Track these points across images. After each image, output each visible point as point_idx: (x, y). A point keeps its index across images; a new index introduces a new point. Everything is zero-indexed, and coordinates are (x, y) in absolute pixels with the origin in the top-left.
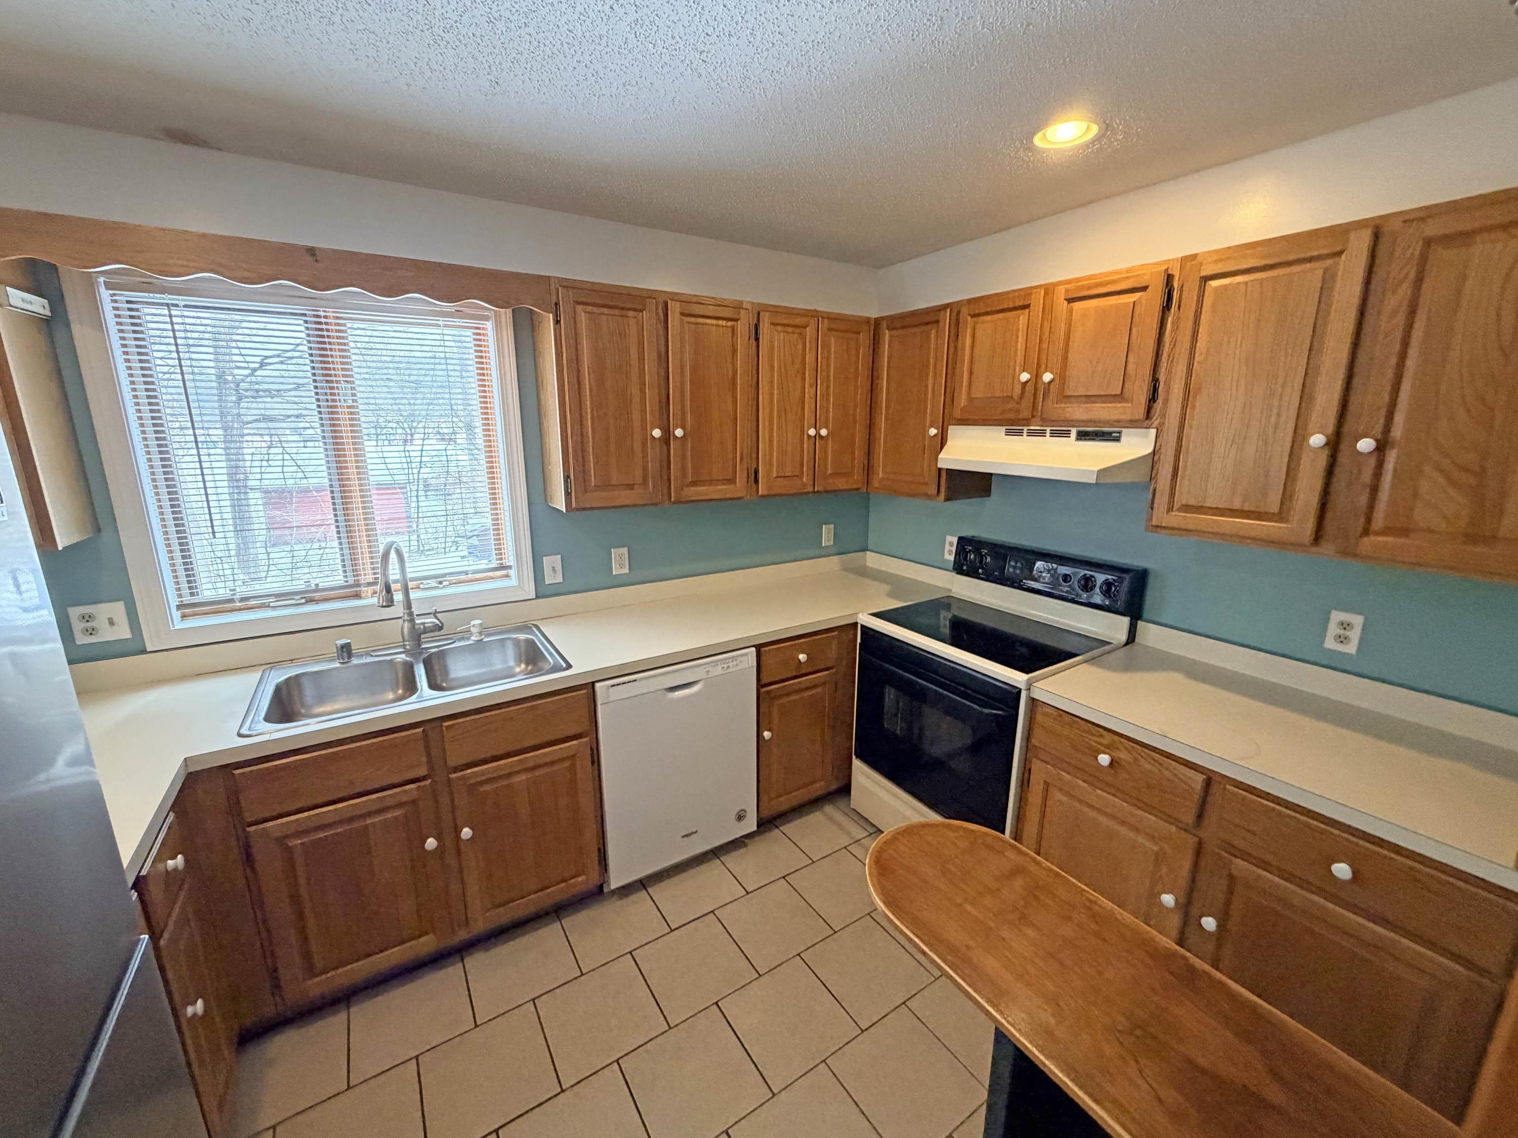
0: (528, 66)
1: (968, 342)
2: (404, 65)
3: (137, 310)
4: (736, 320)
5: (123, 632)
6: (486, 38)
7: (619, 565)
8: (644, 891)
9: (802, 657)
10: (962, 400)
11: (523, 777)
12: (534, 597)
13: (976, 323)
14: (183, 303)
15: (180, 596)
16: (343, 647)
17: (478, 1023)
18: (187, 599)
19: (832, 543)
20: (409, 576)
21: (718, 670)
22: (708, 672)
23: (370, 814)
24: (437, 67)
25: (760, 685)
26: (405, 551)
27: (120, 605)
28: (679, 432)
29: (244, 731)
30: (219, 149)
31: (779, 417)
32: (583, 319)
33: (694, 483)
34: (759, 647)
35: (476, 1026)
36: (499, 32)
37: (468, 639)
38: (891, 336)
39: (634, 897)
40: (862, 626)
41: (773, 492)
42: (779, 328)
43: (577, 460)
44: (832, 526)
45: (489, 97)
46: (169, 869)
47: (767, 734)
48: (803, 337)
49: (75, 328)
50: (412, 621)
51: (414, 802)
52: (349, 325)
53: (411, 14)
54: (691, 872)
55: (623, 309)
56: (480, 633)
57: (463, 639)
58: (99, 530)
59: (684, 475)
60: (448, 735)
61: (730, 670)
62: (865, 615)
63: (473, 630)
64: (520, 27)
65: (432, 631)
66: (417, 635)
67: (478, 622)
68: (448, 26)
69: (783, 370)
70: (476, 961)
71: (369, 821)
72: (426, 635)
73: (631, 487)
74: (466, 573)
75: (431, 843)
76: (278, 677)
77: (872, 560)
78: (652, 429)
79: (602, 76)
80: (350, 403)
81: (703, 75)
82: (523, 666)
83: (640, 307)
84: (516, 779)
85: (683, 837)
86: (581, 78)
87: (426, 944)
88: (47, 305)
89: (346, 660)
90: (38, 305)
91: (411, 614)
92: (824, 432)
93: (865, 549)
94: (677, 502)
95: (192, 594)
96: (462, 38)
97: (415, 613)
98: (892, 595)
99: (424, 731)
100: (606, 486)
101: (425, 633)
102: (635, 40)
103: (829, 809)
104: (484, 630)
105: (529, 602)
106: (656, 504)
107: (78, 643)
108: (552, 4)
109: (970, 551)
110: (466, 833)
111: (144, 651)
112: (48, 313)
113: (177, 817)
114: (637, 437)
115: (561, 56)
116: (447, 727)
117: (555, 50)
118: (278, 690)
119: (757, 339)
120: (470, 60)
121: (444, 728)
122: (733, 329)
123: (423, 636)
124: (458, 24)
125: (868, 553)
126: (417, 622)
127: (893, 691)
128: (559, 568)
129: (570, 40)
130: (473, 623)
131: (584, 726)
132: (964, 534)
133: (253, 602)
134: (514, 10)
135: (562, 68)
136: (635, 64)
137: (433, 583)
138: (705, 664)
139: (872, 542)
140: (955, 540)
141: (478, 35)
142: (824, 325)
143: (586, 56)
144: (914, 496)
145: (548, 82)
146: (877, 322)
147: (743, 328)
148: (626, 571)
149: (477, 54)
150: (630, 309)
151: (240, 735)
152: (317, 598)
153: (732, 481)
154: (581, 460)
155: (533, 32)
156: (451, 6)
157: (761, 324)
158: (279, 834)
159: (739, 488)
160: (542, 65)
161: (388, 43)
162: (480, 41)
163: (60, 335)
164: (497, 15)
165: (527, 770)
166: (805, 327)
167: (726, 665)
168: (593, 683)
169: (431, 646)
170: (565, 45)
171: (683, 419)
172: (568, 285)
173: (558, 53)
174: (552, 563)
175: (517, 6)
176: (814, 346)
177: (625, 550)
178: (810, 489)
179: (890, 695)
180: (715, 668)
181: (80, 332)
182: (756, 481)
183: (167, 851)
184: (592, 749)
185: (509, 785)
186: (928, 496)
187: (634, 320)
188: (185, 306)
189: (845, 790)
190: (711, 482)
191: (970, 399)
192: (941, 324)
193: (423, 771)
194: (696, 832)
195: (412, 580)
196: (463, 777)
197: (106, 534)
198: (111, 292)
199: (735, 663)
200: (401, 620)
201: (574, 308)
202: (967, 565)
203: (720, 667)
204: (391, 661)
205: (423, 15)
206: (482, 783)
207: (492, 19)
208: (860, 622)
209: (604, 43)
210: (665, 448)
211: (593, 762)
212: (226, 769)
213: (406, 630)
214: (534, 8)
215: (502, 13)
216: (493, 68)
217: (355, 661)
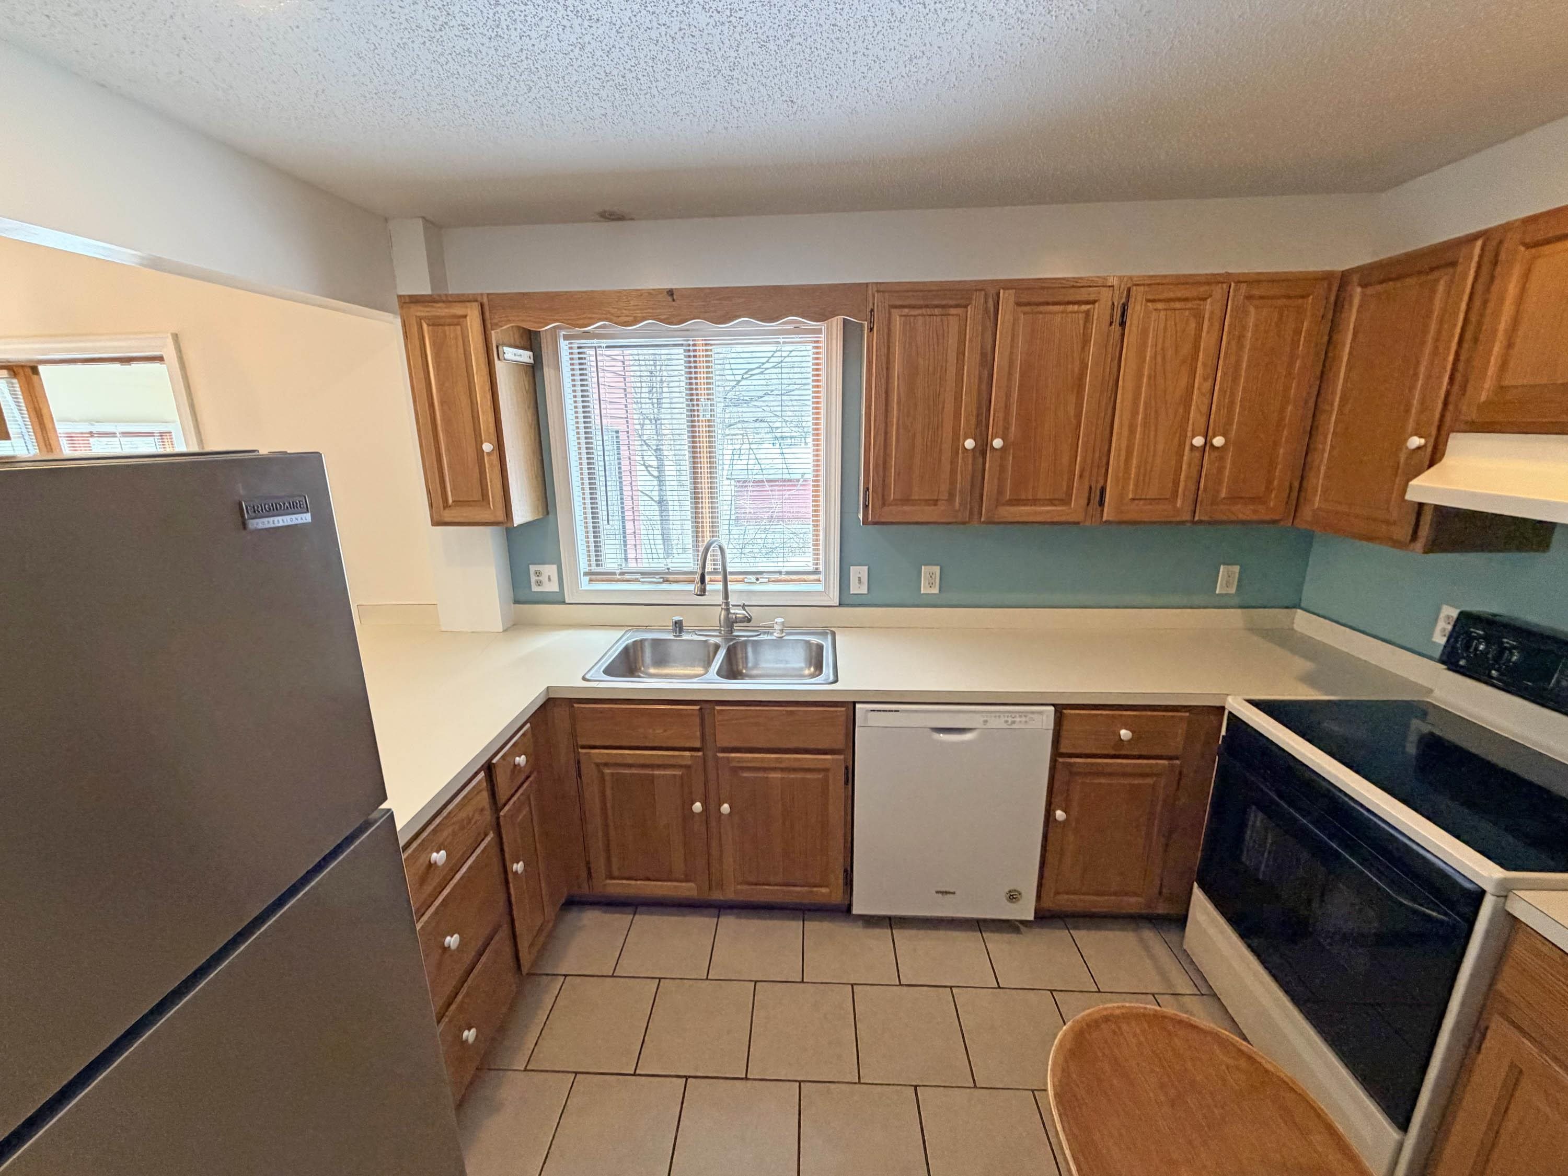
0: (812, 75)
1: (1512, 289)
2: (715, 112)
3: (584, 353)
4: (1093, 302)
5: (553, 587)
6: (765, 63)
7: (929, 586)
8: (889, 931)
9: (1125, 734)
10: (1484, 390)
11: (778, 775)
12: (838, 604)
13: (1535, 258)
14: (605, 345)
15: (590, 565)
16: (676, 623)
17: (709, 977)
18: (594, 569)
19: (1233, 590)
20: (729, 570)
21: (997, 723)
22: (986, 722)
23: (659, 767)
24: (740, 105)
25: (1056, 753)
26: (725, 546)
27: (555, 567)
28: (998, 443)
29: (588, 677)
30: (632, 219)
31: (1145, 424)
32: (897, 321)
33: (1012, 502)
34: (1060, 710)
35: (707, 979)
36: (773, 52)
37: (772, 634)
38: (1364, 295)
39: (877, 931)
40: (1230, 713)
41: (1126, 517)
42: (1160, 306)
43: (877, 474)
44: (1237, 569)
45: (792, 117)
46: (516, 763)
47: (1060, 815)
48: (1199, 316)
49: (546, 369)
50: (728, 610)
51: (688, 767)
52: (716, 350)
53: (701, 65)
54: (941, 933)
55: (943, 307)
56: (782, 631)
57: (768, 633)
58: (548, 513)
59: (1001, 492)
60: (719, 718)
61: (1014, 726)
62: (1240, 699)
63: (776, 627)
64: (788, 41)
65: (741, 622)
66: (730, 623)
67: (780, 620)
68: (732, 64)
69: (1159, 359)
70: (729, 922)
71: (656, 772)
72: (737, 624)
73: (935, 502)
74: (780, 573)
75: (698, 807)
76: (630, 638)
77: (1303, 622)
78: (965, 438)
79: (884, 59)
80: (708, 417)
81: (996, 16)
82: (812, 669)
83: (963, 302)
84: (773, 775)
85: (938, 892)
86: (865, 69)
87: (688, 890)
88: (532, 357)
89: (678, 634)
90: (526, 356)
91: (727, 604)
92: (1218, 441)
93: (1297, 606)
94: (990, 522)
95: (597, 565)
96: (746, 71)
97: (731, 603)
98: (1309, 680)
99: (701, 709)
100: (906, 500)
101: (736, 622)
102: (901, 7)
103: (1149, 935)
104: (784, 627)
105: (831, 608)
106: (964, 523)
107: (533, 590)
108: (806, 6)
109: (1480, 637)
110: (725, 808)
111: (564, 603)
112: (532, 361)
113: (531, 726)
114: (947, 446)
115: (836, 54)
116: (719, 711)
117: (828, 50)
118: (626, 649)
119: (1123, 324)
120: (761, 88)
121: (716, 712)
122: (1087, 313)
123: (735, 625)
124: (738, 59)
125: (1299, 611)
126: (732, 611)
127: (1260, 815)
128: (865, 579)
129: (838, 34)
130: (776, 620)
131: (840, 744)
132: (1467, 609)
133: (627, 577)
134: (776, 26)
135: (842, 66)
136: (913, 33)
137: (752, 578)
138: (982, 712)
139: (1309, 593)
140: (1454, 613)
141: (758, 62)
142: (1238, 295)
143: (859, 43)
144: (1370, 539)
145: (835, 84)
146: (1344, 278)
147: (1101, 312)
148: (936, 591)
149: (764, 81)
150: (951, 307)
151: (584, 679)
152: (671, 579)
153: (1066, 501)
154: (881, 473)
155: (801, 40)
156: (726, 45)
157: (1131, 305)
158: (598, 761)
159: (1075, 508)
160: (823, 70)
161: (696, 97)
162: (761, 67)
163: (538, 374)
164: (764, 37)
165: (782, 770)
166: (1205, 299)
167: (1010, 720)
168: (854, 703)
169: (741, 633)
170: (836, 41)
171: (1006, 429)
172: (882, 288)
173: (832, 52)
174: (859, 573)
175: (776, 21)
176: (1217, 326)
177: (937, 569)
178: (1187, 517)
179: (1256, 819)
180: (997, 719)
181: (548, 372)
182: (1101, 503)
183: (517, 750)
184: (847, 768)
185: (767, 778)
186: (1397, 544)
187: (956, 318)
188: (607, 347)
189: (1180, 921)
190: (1035, 502)
191: (1502, 389)
192: (1460, 269)
193: (698, 744)
194: (954, 893)
195: (732, 573)
196: (728, 758)
197: (551, 516)
198: (568, 342)
199: (1023, 719)
200: (720, 607)
201: (890, 313)
202: (1468, 659)
203: (1003, 719)
204: (706, 641)
205: (709, 63)
206: (743, 769)
207: (762, 43)
208: (1228, 708)
209: (871, 24)
210: (981, 460)
211: (846, 782)
212: (571, 701)
213: (722, 617)
214: (792, 17)
215: (769, 34)
216: (784, 89)
217: (686, 637)
